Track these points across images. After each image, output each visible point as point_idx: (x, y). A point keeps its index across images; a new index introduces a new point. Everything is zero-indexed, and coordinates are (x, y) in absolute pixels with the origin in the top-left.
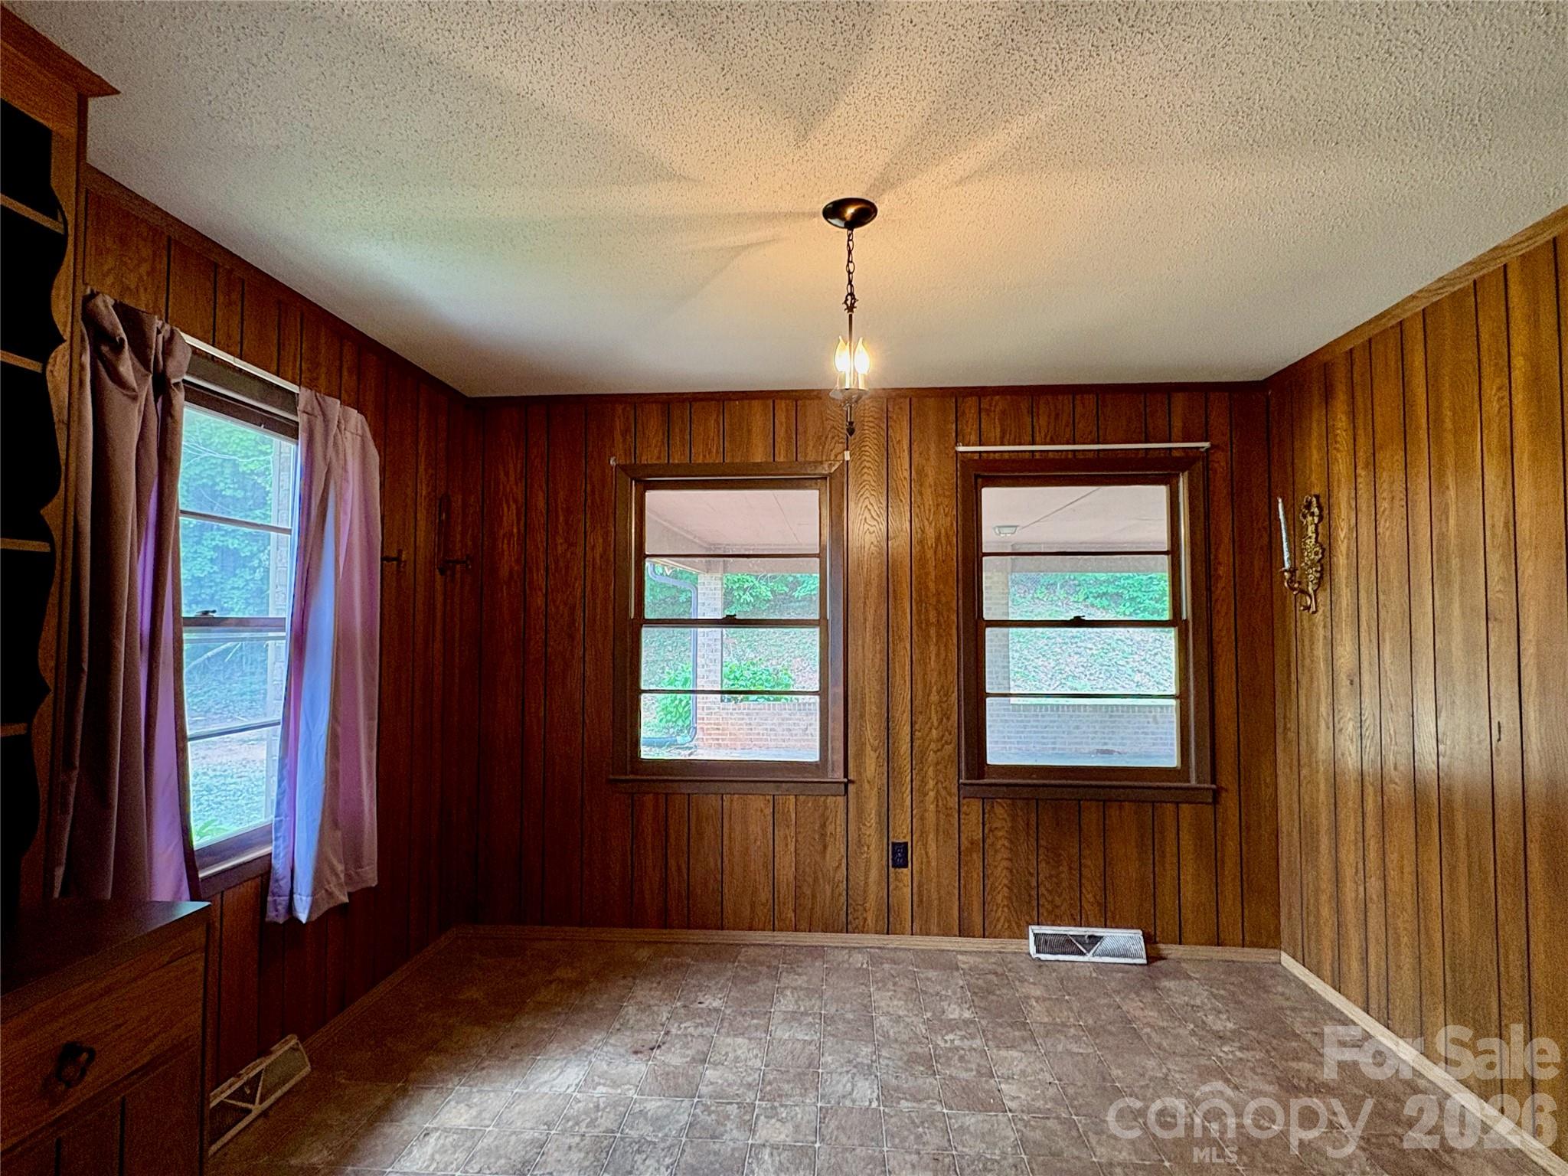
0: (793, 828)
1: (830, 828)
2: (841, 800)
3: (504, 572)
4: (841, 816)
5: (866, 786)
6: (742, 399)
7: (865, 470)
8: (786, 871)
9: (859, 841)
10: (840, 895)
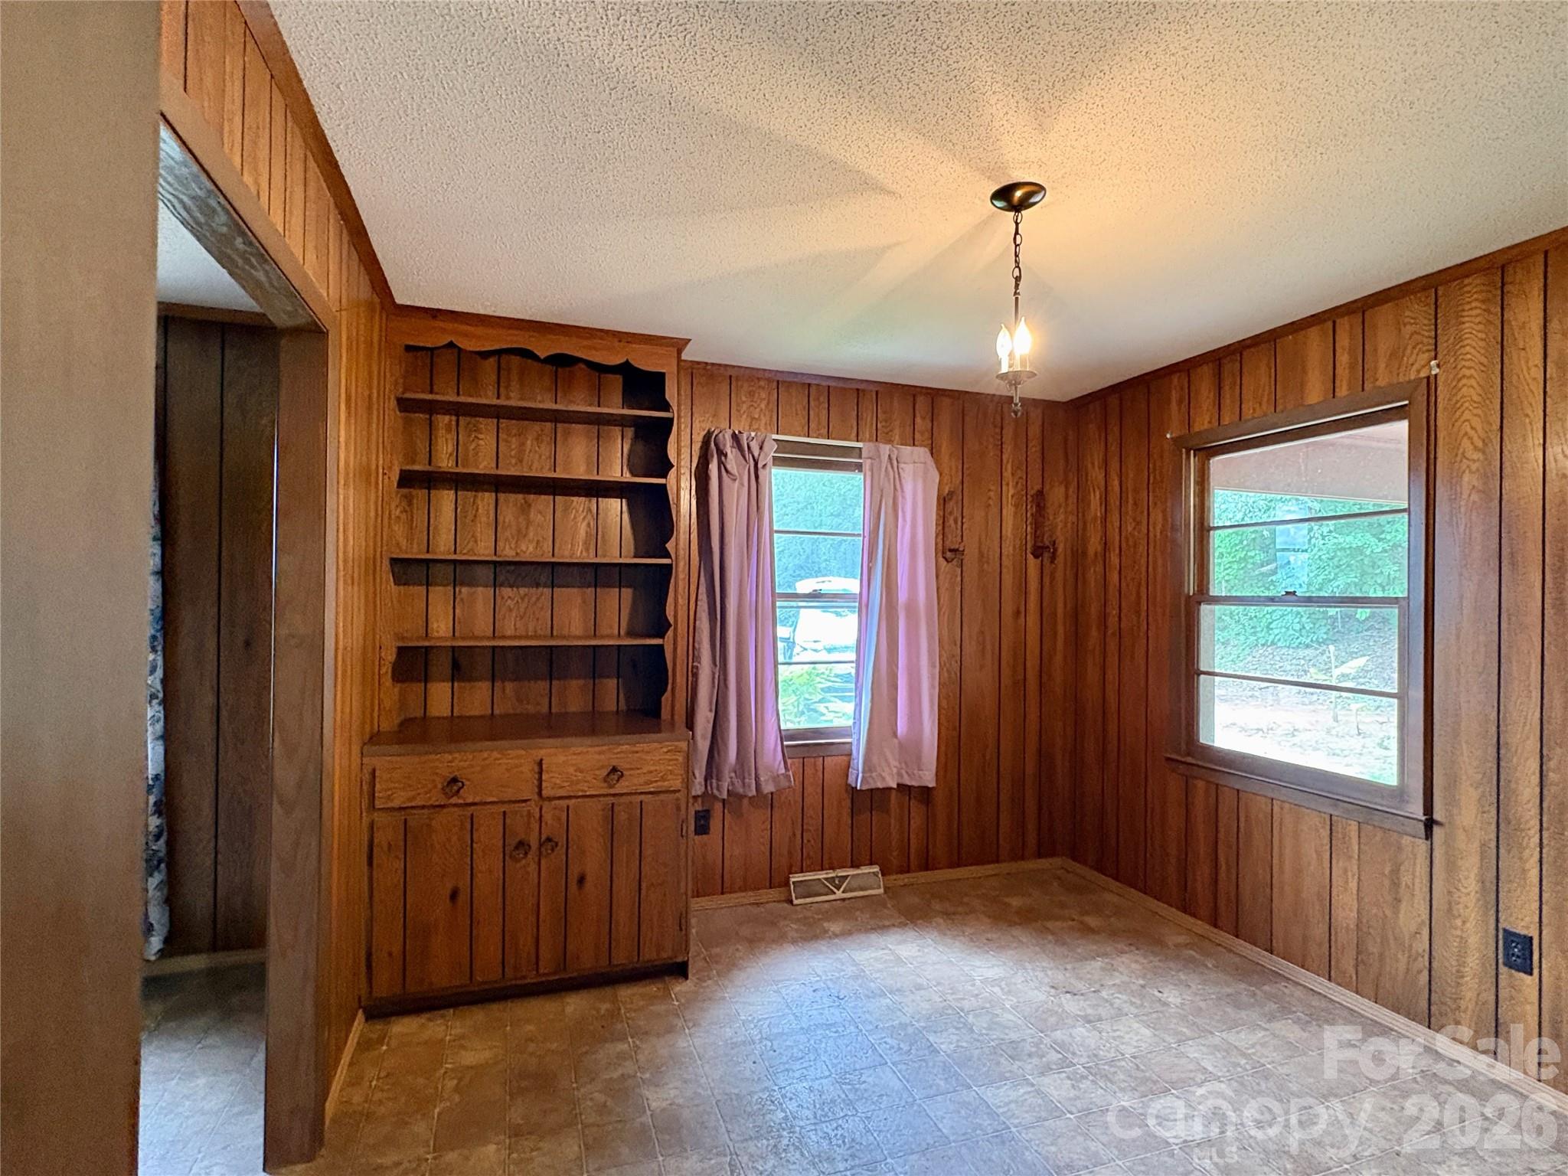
0: (1355, 862)
1: (1405, 879)
2: (1422, 846)
3: (1091, 552)
4: (1422, 868)
5: (1461, 836)
6: (1296, 331)
7: (1464, 381)
8: (1346, 912)
9: (1450, 910)
10: (1420, 972)
